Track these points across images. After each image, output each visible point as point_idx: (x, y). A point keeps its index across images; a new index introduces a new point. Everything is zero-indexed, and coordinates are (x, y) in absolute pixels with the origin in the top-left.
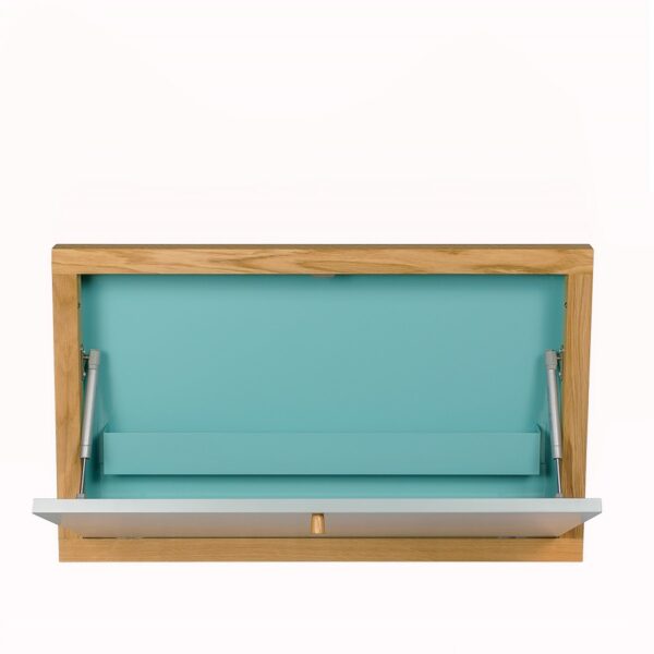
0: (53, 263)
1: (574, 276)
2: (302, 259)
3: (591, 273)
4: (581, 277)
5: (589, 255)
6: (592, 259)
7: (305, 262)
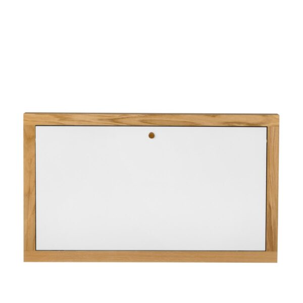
0: (24, 120)
1: (270, 127)
2: (142, 119)
3: (278, 126)
4: (274, 128)
5: (277, 117)
6: (279, 119)
7: (143, 120)
